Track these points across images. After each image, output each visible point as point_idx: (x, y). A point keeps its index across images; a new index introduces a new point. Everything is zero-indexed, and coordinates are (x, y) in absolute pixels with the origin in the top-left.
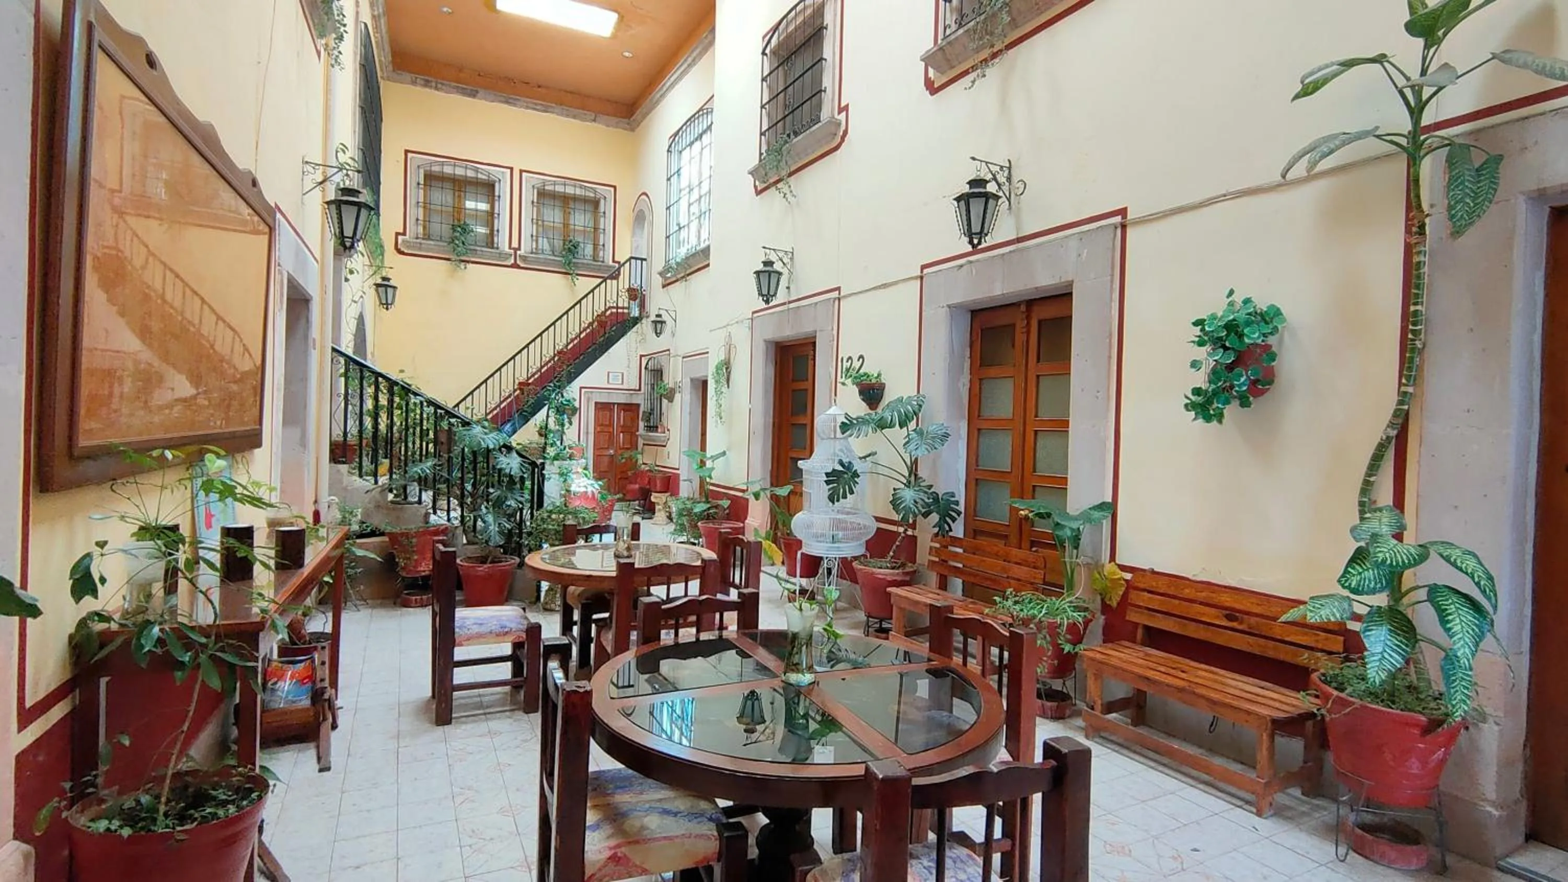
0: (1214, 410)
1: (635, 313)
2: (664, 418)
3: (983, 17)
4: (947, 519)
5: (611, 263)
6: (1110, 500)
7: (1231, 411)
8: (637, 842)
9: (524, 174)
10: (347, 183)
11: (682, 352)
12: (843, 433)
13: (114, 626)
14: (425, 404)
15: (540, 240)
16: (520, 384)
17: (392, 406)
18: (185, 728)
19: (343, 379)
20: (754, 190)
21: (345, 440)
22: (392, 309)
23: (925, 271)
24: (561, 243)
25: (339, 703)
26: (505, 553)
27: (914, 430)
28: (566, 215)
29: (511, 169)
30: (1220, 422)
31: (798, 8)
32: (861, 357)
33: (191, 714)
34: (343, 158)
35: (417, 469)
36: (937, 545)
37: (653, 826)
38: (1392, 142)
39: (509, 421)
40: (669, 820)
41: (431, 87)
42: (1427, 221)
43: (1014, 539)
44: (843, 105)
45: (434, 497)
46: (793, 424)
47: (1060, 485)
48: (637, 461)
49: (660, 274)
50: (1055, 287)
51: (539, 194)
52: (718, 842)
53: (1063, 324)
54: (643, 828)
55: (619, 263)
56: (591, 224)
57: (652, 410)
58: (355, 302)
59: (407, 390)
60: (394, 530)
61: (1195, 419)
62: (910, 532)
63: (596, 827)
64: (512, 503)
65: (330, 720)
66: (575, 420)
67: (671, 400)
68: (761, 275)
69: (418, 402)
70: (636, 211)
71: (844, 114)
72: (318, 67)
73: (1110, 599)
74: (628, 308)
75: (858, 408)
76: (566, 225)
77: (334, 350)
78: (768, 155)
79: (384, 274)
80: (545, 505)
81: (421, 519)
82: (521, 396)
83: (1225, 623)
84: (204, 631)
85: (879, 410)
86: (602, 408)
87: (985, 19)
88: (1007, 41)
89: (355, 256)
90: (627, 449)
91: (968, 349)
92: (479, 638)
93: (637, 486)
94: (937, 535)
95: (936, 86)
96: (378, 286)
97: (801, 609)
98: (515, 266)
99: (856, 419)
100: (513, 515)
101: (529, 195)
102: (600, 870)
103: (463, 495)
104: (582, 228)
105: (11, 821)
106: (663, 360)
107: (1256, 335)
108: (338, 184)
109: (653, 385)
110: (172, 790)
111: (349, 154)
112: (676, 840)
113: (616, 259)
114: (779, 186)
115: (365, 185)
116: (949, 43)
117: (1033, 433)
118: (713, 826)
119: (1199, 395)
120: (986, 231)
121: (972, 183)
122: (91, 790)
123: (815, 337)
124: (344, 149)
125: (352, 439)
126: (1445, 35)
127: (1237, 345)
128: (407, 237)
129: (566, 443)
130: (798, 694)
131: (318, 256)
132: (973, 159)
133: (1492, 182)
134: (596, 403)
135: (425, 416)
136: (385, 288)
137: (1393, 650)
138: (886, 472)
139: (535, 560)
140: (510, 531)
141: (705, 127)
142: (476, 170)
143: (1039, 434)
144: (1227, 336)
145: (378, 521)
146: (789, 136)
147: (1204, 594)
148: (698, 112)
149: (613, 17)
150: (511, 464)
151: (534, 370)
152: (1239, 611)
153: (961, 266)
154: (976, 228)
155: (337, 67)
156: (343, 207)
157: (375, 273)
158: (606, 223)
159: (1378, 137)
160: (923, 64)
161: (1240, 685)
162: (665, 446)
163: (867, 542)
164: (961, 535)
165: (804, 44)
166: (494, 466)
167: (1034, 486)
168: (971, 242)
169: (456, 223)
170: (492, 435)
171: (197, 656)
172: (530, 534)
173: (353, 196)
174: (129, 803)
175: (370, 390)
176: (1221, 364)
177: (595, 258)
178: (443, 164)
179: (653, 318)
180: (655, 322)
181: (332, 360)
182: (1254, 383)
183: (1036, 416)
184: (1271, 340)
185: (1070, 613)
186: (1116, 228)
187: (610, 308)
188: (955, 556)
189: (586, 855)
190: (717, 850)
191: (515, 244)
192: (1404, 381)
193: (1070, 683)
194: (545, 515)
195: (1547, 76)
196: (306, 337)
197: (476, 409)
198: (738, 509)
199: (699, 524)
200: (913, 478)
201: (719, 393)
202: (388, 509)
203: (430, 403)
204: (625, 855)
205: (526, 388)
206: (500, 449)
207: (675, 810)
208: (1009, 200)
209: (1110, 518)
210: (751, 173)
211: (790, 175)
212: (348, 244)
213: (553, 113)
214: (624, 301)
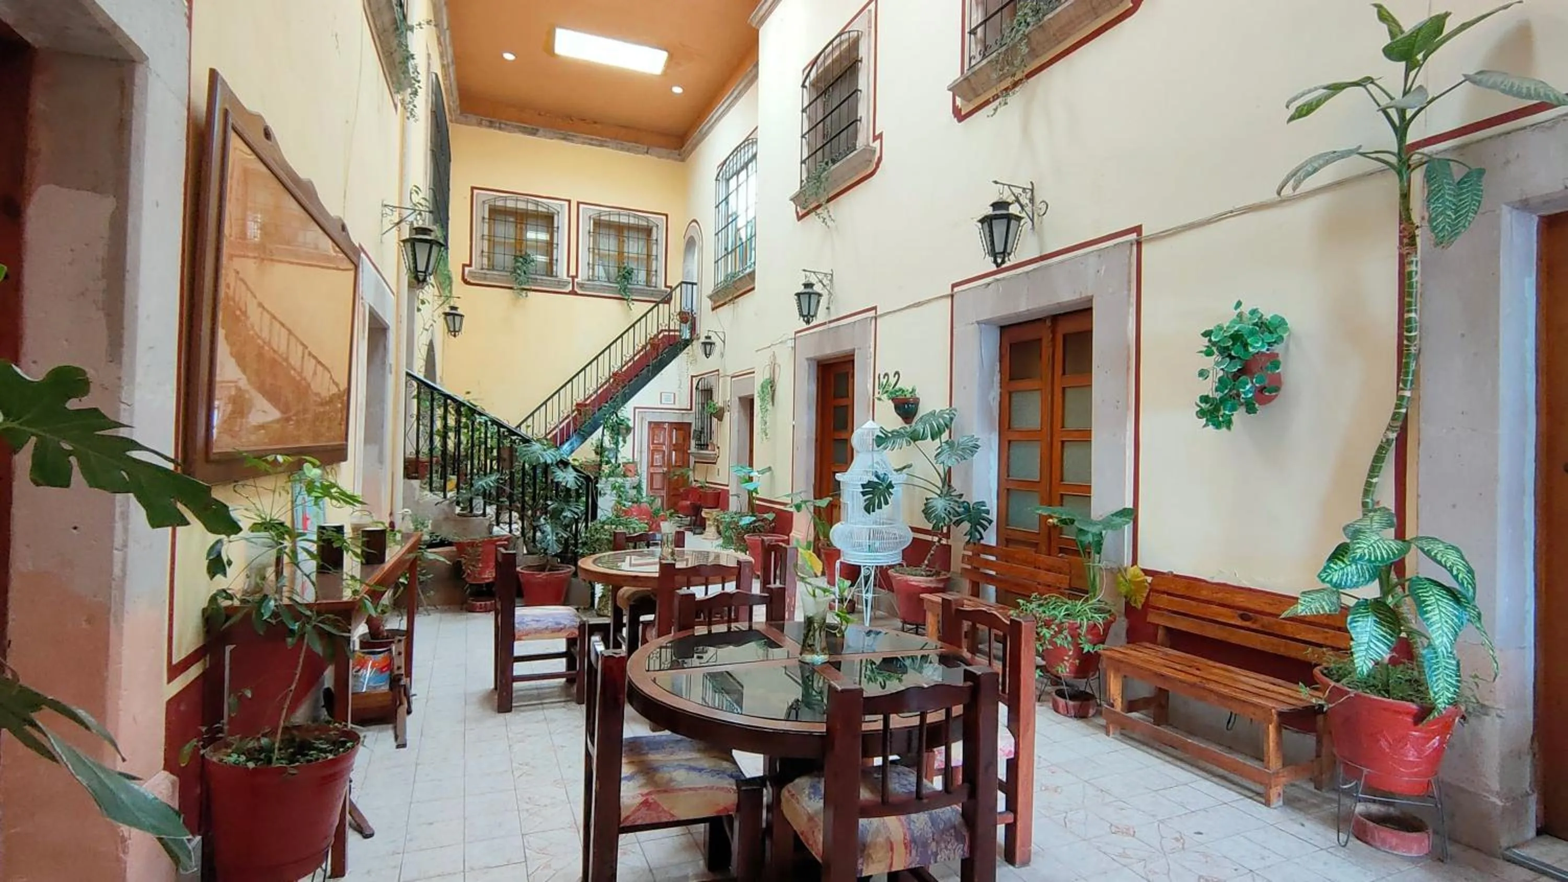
0: (1222, 416)
1: (686, 335)
2: (714, 436)
3: (1004, 48)
4: (978, 527)
5: (663, 288)
6: (1131, 506)
7: (1239, 416)
8: (665, 791)
9: (581, 206)
10: (421, 222)
11: (730, 372)
12: (878, 446)
13: (236, 603)
14: (489, 423)
15: (596, 267)
16: (578, 405)
17: (459, 426)
18: (293, 687)
19: (415, 401)
20: (795, 215)
21: (418, 457)
22: (460, 336)
23: (956, 289)
24: (616, 269)
25: (413, 691)
26: (562, 562)
27: (946, 442)
28: (621, 243)
29: (569, 201)
30: (1229, 428)
31: (835, 43)
32: (897, 373)
33: (297, 676)
34: (416, 198)
35: (482, 483)
36: (970, 553)
37: (679, 779)
38: (1377, 159)
39: (567, 440)
40: (694, 775)
41: (495, 128)
42: (1418, 232)
43: (1044, 548)
44: (877, 133)
45: (497, 509)
46: (835, 440)
47: (1083, 493)
48: (688, 477)
49: (710, 297)
50: (1074, 302)
51: (595, 223)
52: (736, 795)
53: (1085, 338)
54: (671, 780)
55: (671, 287)
56: (645, 251)
57: (703, 428)
58: (427, 330)
59: (473, 411)
60: (461, 540)
61: (1205, 426)
62: (944, 542)
63: (629, 778)
64: (568, 514)
65: (406, 705)
66: (629, 438)
67: (720, 418)
68: (801, 296)
69: (483, 421)
70: (687, 238)
71: (878, 141)
72: (395, 118)
73: (1135, 602)
74: (680, 331)
75: (894, 422)
76: (621, 253)
77: (408, 374)
78: (808, 182)
79: (452, 304)
80: (599, 517)
81: (487, 531)
82: (578, 417)
83: (1239, 622)
84: (308, 606)
85: (913, 424)
86: (655, 426)
87: (1007, 50)
88: (1027, 71)
89: (426, 288)
90: (679, 466)
91: (998, 364)
92: (537, 633)
93: (689, 503)
94: (968, 542)
95: (963, 113)
96: (446, 314)
97: (814, 596)
98: (573, 293)
99: (892, 432)
100: (570, 525)
101: (586, 226)
102: (634, 812)
103: (523, 508)
104: (636, 256)
105: (162, 754)
106: (712, 381)
107: (1259, 344)
108: (412, 223)
109: (703, 404)
110: (282, 741)
111: (421, 195)
112: (700, 791)
113: (668, 284)
114: (819, 211)
115: (435, 222)
116: (973, 73)
117: (1060, 444)
118: (733, 781)
119: (1207, 403)
120: (1009, 250)
121: (995, 205)
122: (220, 735)
123: (853, 355)
124: (418, 190)
125: (424, 458)
126: (1425, 58)
127: (1242, 353)
128: (473, 268)
129: (621, 461)
130: (813, 671)
131: (395, 291)
132: (996, 182)
133: (1475, 194)
134: (650, 423)
135: (489, 435)
136: (453, 317)
137: (1379, 640)
138: (922, 483)
139: (587, 563)
140: (567, 540)
141: (750, 155)
142: (537, 204)
143: (1066, 444)
144: (1233, 345)
145: (447, 532)
146: (827, 163)
147: (1220, 595)
148: (744, 142)
149: (663, 56)
150: (568, 478)
151: (591, 392)
152: (1251, 610)
153: (989, 284)
154: (999, 248)
155: (412, 119)
156: (417, 245)
157: (444, 303)
158: (658, 250)
159: (1363, 154)
160: (951, 93)
161: (1252, 681)
162: (715, 463)
163: (903, 551)
164: (993, 542)
165: (840, 77)
166: (552, 480)
167: (1062, 495)
168: (995, 262)
169: (518, 253)
170: (548, 452)
171: (304, 625)
172: (584, 544)
173: (425, 234)
174: (252, 744)
175: (439, 412)
176: (1227, 372)
177: (648, 283)
178: (506, 199)
179: (703, 340)
180: (705, 344)
181: (406, 383)
182: (1262, 390)
183: (1063, 427)
184: (1277, 348)
185: (1090, 615)
186: (1132, 244)
187: (662, 331)
188: (988, 564)
189: (622, 800)
190: (736, 801)
191: (573, 273)
192: (1401, 385)
193: (1094, 683)
194: (598, 526)
195: (1514, 95)
196: (384, 363)
197: (537, 428)
198: (783, 522)
199: (746, 536)
200: (946, 488)
201: (764, 410)
202: (455, 520)
203: (494, 422)
204: (655, 802)
205: (583, 409)
206: (557, 464)
207: (700, 767)
208: (1032, 220)
209: (1132, 523)
210: (792, 200)
211: (828, 201)
212: (421, 278)
213: (607, 147)
214: (675, 324)
